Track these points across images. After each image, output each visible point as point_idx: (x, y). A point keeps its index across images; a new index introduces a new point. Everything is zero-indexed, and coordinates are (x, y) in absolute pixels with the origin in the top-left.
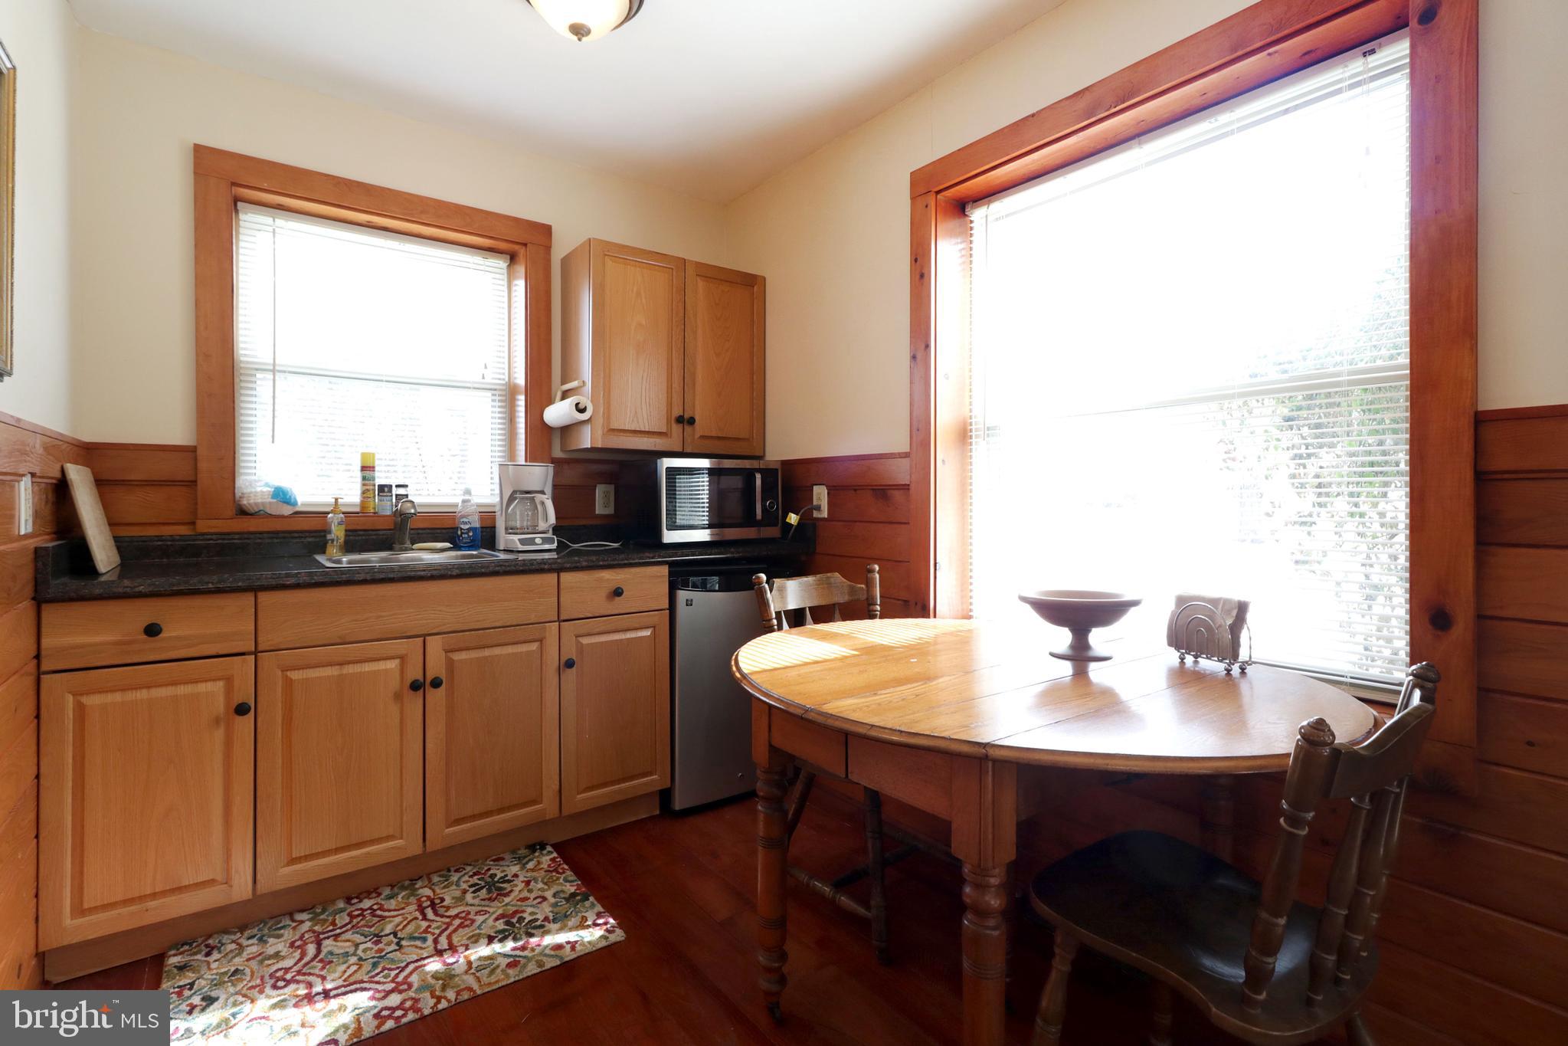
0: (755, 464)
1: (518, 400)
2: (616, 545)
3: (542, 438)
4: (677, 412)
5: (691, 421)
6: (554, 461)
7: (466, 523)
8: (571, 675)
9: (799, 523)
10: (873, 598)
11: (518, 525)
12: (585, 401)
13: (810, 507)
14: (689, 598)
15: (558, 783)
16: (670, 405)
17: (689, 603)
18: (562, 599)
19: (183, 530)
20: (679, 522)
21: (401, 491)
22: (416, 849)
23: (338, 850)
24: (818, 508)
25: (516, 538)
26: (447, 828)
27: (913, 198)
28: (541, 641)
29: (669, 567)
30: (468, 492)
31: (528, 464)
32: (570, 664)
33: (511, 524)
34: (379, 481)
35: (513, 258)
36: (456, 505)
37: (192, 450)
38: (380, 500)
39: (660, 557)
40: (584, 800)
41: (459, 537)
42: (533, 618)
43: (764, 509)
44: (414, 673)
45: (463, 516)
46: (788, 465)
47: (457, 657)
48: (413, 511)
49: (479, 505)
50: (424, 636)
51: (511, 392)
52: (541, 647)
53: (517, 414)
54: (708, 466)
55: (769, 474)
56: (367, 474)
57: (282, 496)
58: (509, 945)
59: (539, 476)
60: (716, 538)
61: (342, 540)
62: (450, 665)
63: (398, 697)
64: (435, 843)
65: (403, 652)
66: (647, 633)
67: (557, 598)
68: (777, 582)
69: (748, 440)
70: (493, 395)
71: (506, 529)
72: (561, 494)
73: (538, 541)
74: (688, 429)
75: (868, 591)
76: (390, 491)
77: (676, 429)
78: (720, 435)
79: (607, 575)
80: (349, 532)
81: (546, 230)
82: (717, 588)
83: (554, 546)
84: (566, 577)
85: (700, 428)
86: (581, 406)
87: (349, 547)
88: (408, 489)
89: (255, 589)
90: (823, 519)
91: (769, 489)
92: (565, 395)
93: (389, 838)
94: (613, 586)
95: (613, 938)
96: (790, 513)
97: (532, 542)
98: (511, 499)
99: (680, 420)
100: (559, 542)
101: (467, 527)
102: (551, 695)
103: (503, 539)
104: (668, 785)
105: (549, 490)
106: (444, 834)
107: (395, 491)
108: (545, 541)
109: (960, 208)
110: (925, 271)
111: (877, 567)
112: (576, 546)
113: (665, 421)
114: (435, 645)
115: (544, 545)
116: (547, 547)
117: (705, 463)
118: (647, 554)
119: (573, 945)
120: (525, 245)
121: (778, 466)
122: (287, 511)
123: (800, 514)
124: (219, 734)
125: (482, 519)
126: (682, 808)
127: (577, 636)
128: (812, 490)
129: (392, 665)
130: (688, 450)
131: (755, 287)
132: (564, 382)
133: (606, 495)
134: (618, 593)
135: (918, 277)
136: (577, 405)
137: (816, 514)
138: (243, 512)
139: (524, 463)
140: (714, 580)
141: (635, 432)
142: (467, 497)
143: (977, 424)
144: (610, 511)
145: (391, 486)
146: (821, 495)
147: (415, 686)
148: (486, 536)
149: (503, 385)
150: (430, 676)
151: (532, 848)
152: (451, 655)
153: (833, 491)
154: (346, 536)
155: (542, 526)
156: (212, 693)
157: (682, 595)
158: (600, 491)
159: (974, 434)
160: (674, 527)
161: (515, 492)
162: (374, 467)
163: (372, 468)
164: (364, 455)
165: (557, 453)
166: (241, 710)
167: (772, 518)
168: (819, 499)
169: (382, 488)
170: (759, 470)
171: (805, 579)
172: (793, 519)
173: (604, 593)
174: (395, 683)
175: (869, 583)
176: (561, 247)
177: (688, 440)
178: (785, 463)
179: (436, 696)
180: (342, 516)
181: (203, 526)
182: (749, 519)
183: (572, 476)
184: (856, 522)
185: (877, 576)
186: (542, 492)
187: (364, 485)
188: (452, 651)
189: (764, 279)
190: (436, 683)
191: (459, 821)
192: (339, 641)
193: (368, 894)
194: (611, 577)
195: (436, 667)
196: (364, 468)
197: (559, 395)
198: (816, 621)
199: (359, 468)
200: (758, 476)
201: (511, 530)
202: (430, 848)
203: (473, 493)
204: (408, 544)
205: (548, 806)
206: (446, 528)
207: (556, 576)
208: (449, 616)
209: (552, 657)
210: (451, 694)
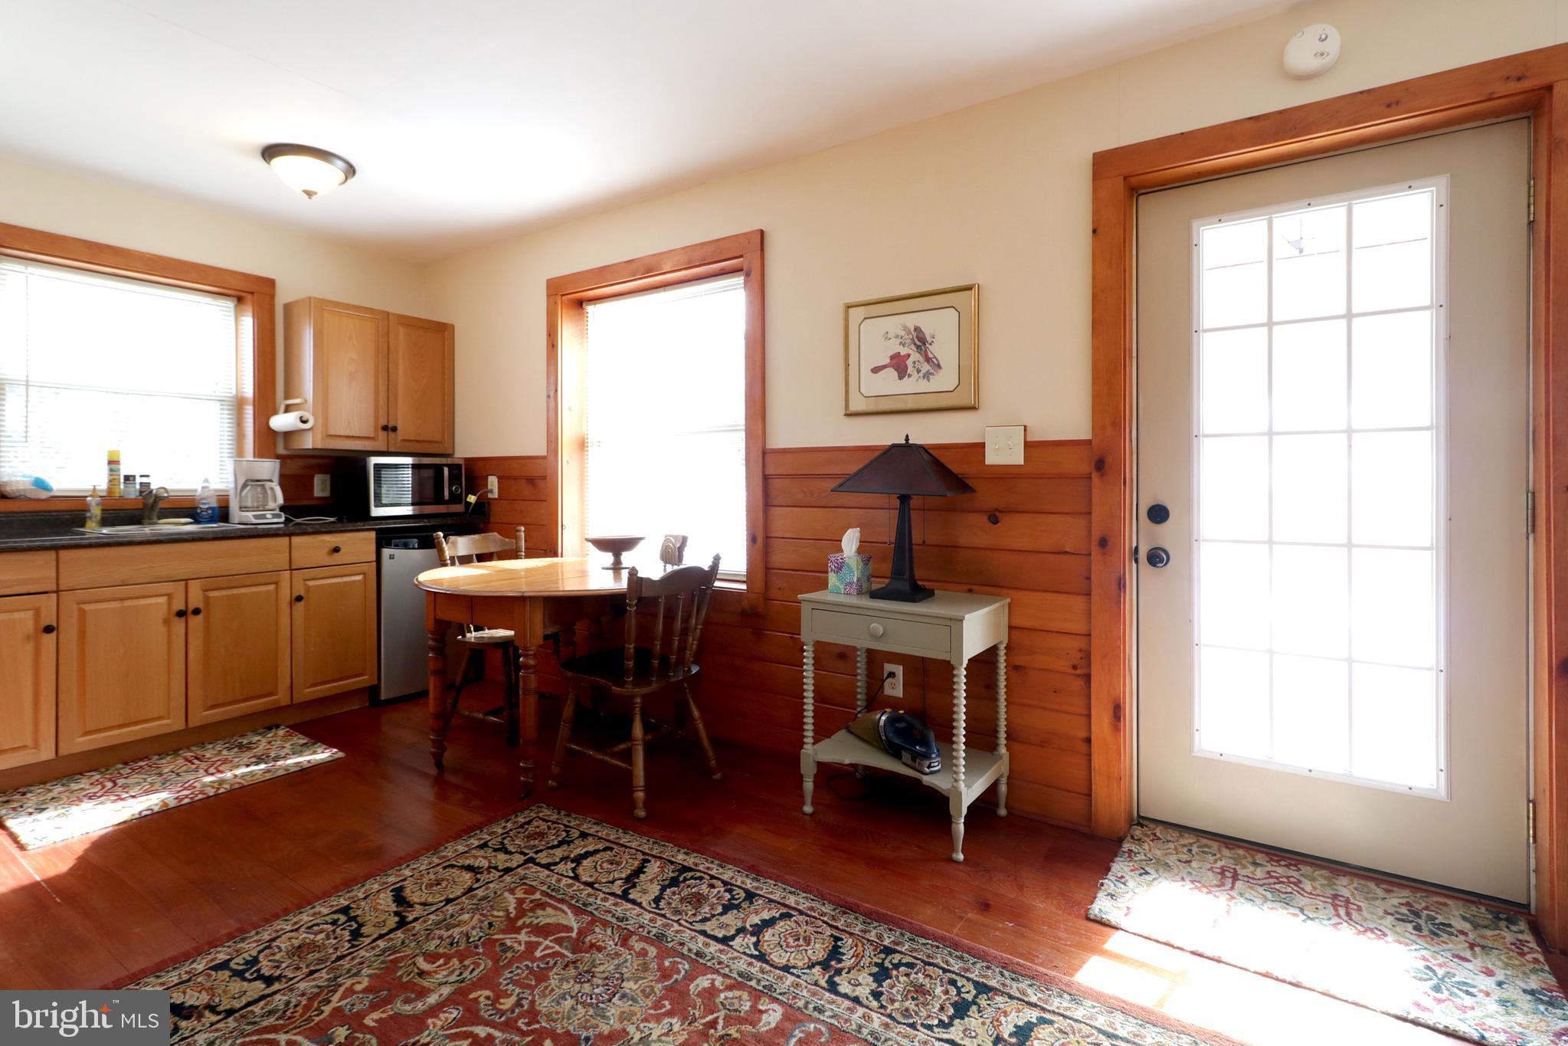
0: (442, 461)
1: (246, 409)
2: (332, 519)
3: (268, 441)
4: (383, 422)
5: (394, 429)
6: (278, 457)
7: (205, 504)
8: (299, 606)
9: (476, 502)
10: (520, 548)
11: (250, 505)
12: (307, 415)
13: (484, 490)
14: (392, 553)
15: (289, 681)
16: (377, 418)
17: (392, 557)
18: (293, 555)
20: (384, 502)
21: (145, 480)
22: (179, 725)
23: (120, 726)
24: (491, 491)
25: (250, 514)
26: (205, 711)
27: (548, 296)
28: (276, 583)
29: (377, 534)
30: (206, 481)
31: (256, 459)
32: (299, 599)
33: (244, 504)
34: (123, 472)
35: (240, 300)
36: (196, 491)
38: (125, 487)
39: (369, 525)
40: (309, 693)
41: (198, 514)
42: (270, 568)
43: (451, 493)
44: (179, 605)
45: (202, 499)
46: (470, 462)
47: (211, 594)
48: (166, 495)
49: (216, 491)
50: (186, 580)
51: (239, 404)
52: (277, 588)
53: (245, 420)
54: (411, 463)
55: (455, 468)
56: (114, 466)
57: (39, 484)
58: (262, 766)
59: (269, 468)
60: (417, 513)
61: (99, 517)
62: (207, 600)
63: (166, 622)
64: (195, 721)
65: (169, 591)
66: (359, 578)
67: (288, 555)
68: (452, 538)
69: (441, 442)
70: (222, 405)
71: (240, 508)
72: (285, 481)
73: (269, 516)
74: (391, 434)
75: (516, 543)
76: (134, 480)
77: (382, 435)
78: (418, 439)
79: (327, 538)
80: (103, 511)
81: (271, 283)
82: (416, 546)
83: (282, 519)
84: (296, 540)
85: (401, 434)
86: (304, 419)
87: (105, 522)
88: (150, 478)
89: (55, 549)
90: (495, 499)
91: (455, 478)
92: (287, 410)
93: (159, 718)
94: (334, 545)
95: (336, 756)
96: (470, 495)
97: (264, 517)
98: (245, 486)
99: (385, 428)
100: (286, 517)
101: (206, 506)
102: (285, 620)
103: (236, 515)
104: (375, 682)
105: (276, 478)
106: (201, 716)
107: (138, 480)
108: (275, 516)
109: (580, 304)
110: (555, 343)
111: (523, 529)
112: (299, 520)
113: (372, 429)
114: (195, 587)
115: (273, 518)
116: (275, 520)
117: (409, 460)
118: (359, 524)
119: (309, 762)
120: (252, 293)
121: (461, 462)
122: (47, 495)
123: (478, 494)
124: (30, 646)
125: (219, 501)
126: (388, 697)
127: (305, 580)
128: (487, 479)
129: (163, 600)
130: (392, 449)
131: (446, 333)
132: (287, 397)
133: (323, 482)
134: (336, 550)
135: (551, 346)
136: (301, 418)
137: (490, 496)
138: (4, 496)
139: (253, 459)
140: (415, 542)
141: (348, 437)
142: (206, 485)
143: (592, 439)
144: (327, 494)
145: (134, 477)
146: (493, 482)
147: (181, 614)
148: (222, 513)
149: (232, 397)
150: (191, 607)
151: (270, 728)
152: (208, 593)
153: (501, 479)
154: (102, 514)
155: (271, 505)
156: (25, 619)
157: (386, 552)
158: (318, 479)
159: (589, 445)
160: (379, 504)
161: (247, 480)
162: (119, 462)
163: (117, 462)
164: (111, 453)
165: (281, 450)
166: (47, 630)
167: (456, 498)
168: (492, 485)
169: (127, 478)
170: (447, 465)
171: (472, 536)
172: (472, 499)
173: (326, 551)
174: (163, 612)
175: (517, 538)
176: (283, 297)
177: (392, 444)
178: (468, 460)
179: (196, 622)
180: (99, 499)
182: (438, 499)
183: (294, 467)
184: (515, 500)
185: (523, 534)
186: (271, 481)
187: (111, 475)
188: (207, 590)
189: (453, 327)
190: (197, 612)
191: (213, 707)
192: (121, 584)
193: (141, 760)
194: (332, 540)
195: (196, 600)
196: (110, 462)
197: (282, 408)
198: (479, 561)
199: (106, 462)
200: (446, 470)
201: (243, 508)
202: (191, 725)
203: (210, 481)
204: (155, 520)
205: (282, 697)
206: (186, 508)
207: (287, 539)
208: (206, 567)
209: (285, 594)
210: (207, 620)
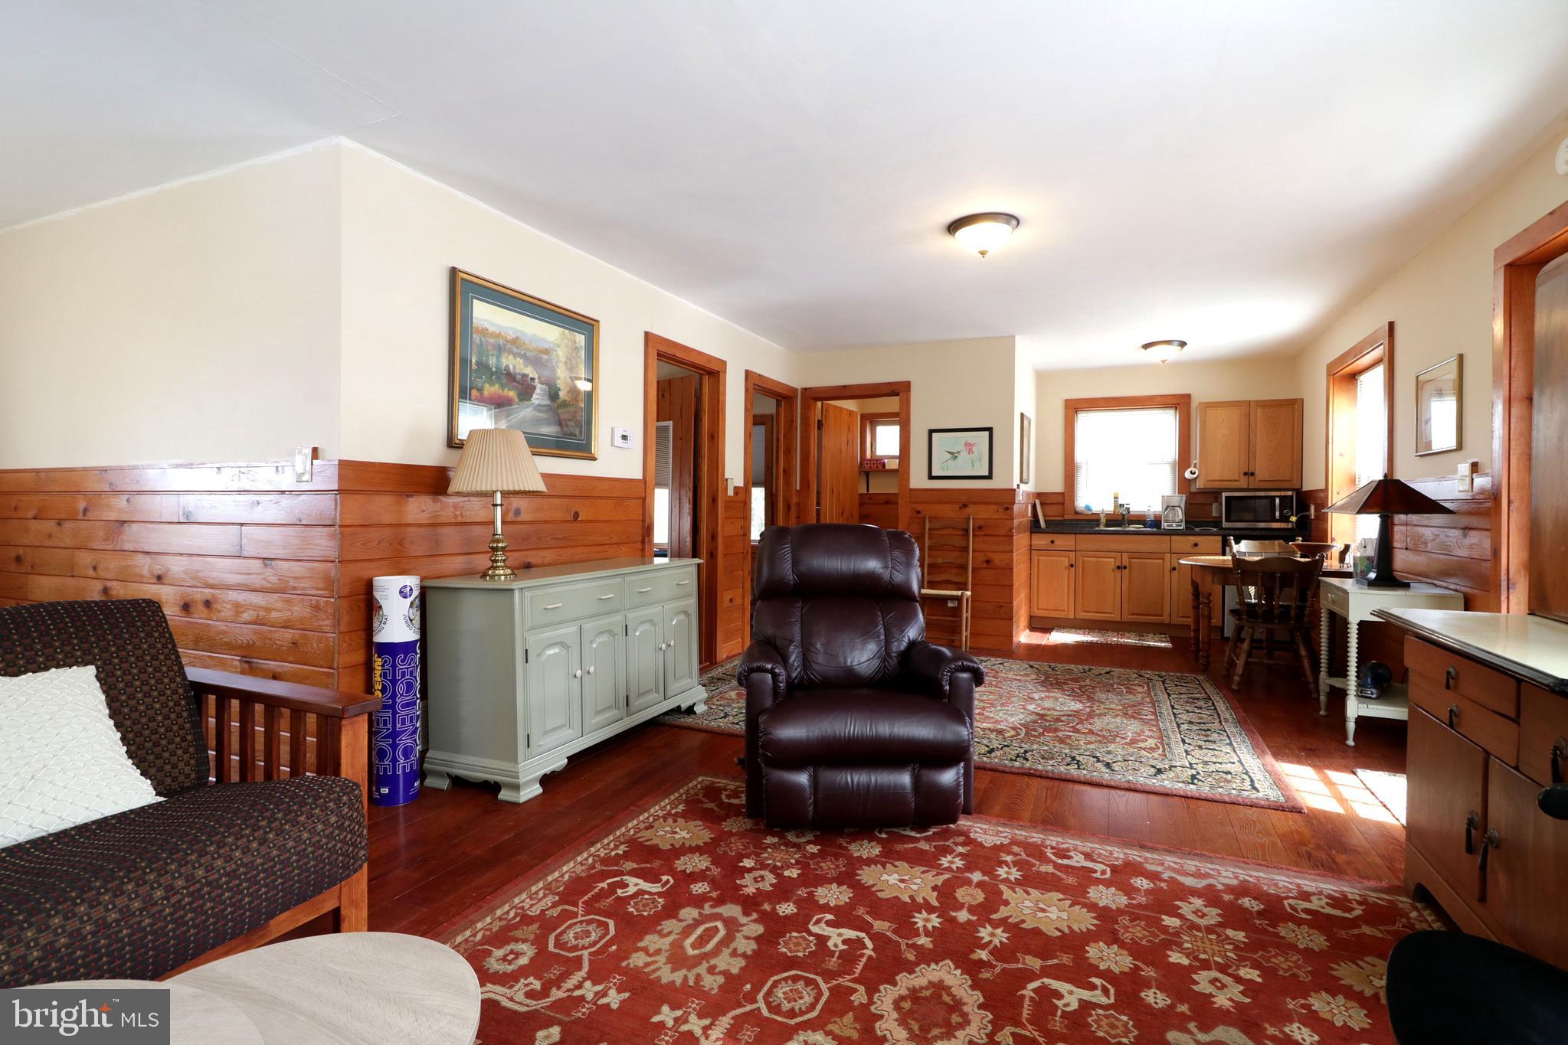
1: (1175, 467)
2: (1215, 529)
3: (1184, 485)
4: (1245, 470)
5: (1252, 474)
6: (1187, 494)
7: (1149, 517)
8: (1175, 573)
9: (1296, 521)
11: (1169, 518)
13: (1306, 514)
15: (1169, 611)
16: (1242, 467)
18: (1172, 545)
19: (1061, 518)
20: (1232, 519)
21: (1128, 506)
22: (1118, 619)
23: (1096, 612)
25: (1167, 523)
26: (1129, 615)
27: (1327, 376)
28: (1162, 559)
30: (1151, 507)
31: (1177, 494)
32: (1174, 569)
33: (1166, 518)
34: (1120, 502)
35: (1176, 410)
36: (1147, 511)
37: (1063, 494)
38: (1120, 509)
40: (1180, 621)
41: (1147, 522)
42: (1160, 551)
43: (1280, 515)
44: (1119, 563)
45: (1149, 515)
47: (1130, 560)
49: (1155, 511)
50: (1122, 552)
51: (1174, 464)
52: (1163, 562)
53: (1175, 473)
55: (1283, 498)
56: (1116, 501)
57: (1088, 508)
59: (1179, 500)
61: (1104, 522)
62: (1130, 563)
63: (1113, 570)
64: (1125, 619)
65: (1116, 556)
67: (1170, 545)
71: (1164, 520)
73: (1176, 524)
74: (1250, 478)
77: (1245, 478)
78: (1271, 479)
79: (1191, 538)
80: (1107, 520)
81: (1188, 396)
83: (1182, 527)
84: (1173, 537)
85: (1256, 477)
87: (1107, 525)
88: (1130, 506)
89: (1076, 534)
90: (1312, 519)
91: (1283, 505)
92: (1190, 468)
93: (1110, 613)
94: (1195, 542)
95: (1167, 646)
96: (1292, 517)
98: (1166, 509)
99: (1246, 474)
100: (1184, 524)
101: (1150, 519)
102: (1167, 579)
103: (1164, 525)
105: (1183, 505)
106: (1127, 617)
107: (1125, 506)
112: (1187, 528)
113: (1238, 475)
114: (1125, 555)
116: (1177, 528)
119: (1154, 645)
120: (1179, 404)
121: (1292, 494)
122: (1090, 513)
123: (1297, 517)
124: (1067, 572)
125: (1155, 516)
127: (1178, 559)
129: (1112, 560)
130: (1250, 487)
131: (1300, 405)
132: (1190, 460)
133: (1216, 508)
134: (1196, 545)
136: (1194, 470)
138: (1077, 513)
139: (1175, 494)
141: (1221, 481)
144: (1218, 514)
146: (1311, 508)
147: (1118, 567)
148: (1156, 522)
150: (1123, 565)
151: (1161, 634)
153: (1317, 506)
156: (1065, 561)
160: (1228, 521)
161: (1170, 506)
163: (1118, 499)
164: (1116, 494)
165: (1188, 490)
166: (1072, 566)
167: (1285, 518)
168: (1310, 511)
169: (1121, 505)
170: (1278, 498)
172: (1293, 519)
173: (1190, 545)
174: (1113, 566)
177: (1251, 482)
179: (1125, 572)
180: (1107, 514)
181: (1066, 517)
182: (1271, 519)
183: (1192, 499)
186: (1181, 506)
187: (1114, 504)
189: (1303, 401)
190: (1125, 567)
191: (1132, 614)
192: (1097, 550)
194: (1194, 539)
195: (1126, 562)
197: (1192, 465)
199: (1114, 499)
200: (1277, 501)
201: (1166, 521)
202: (1123, 620)
203: (1153, 507)
204: (1125, 525)
205: (1166, 619)
206: (1140, 519)
207: (1168, 537)
208: (1131, 547)
209: (1168, 567)
210: (1130, 571)
